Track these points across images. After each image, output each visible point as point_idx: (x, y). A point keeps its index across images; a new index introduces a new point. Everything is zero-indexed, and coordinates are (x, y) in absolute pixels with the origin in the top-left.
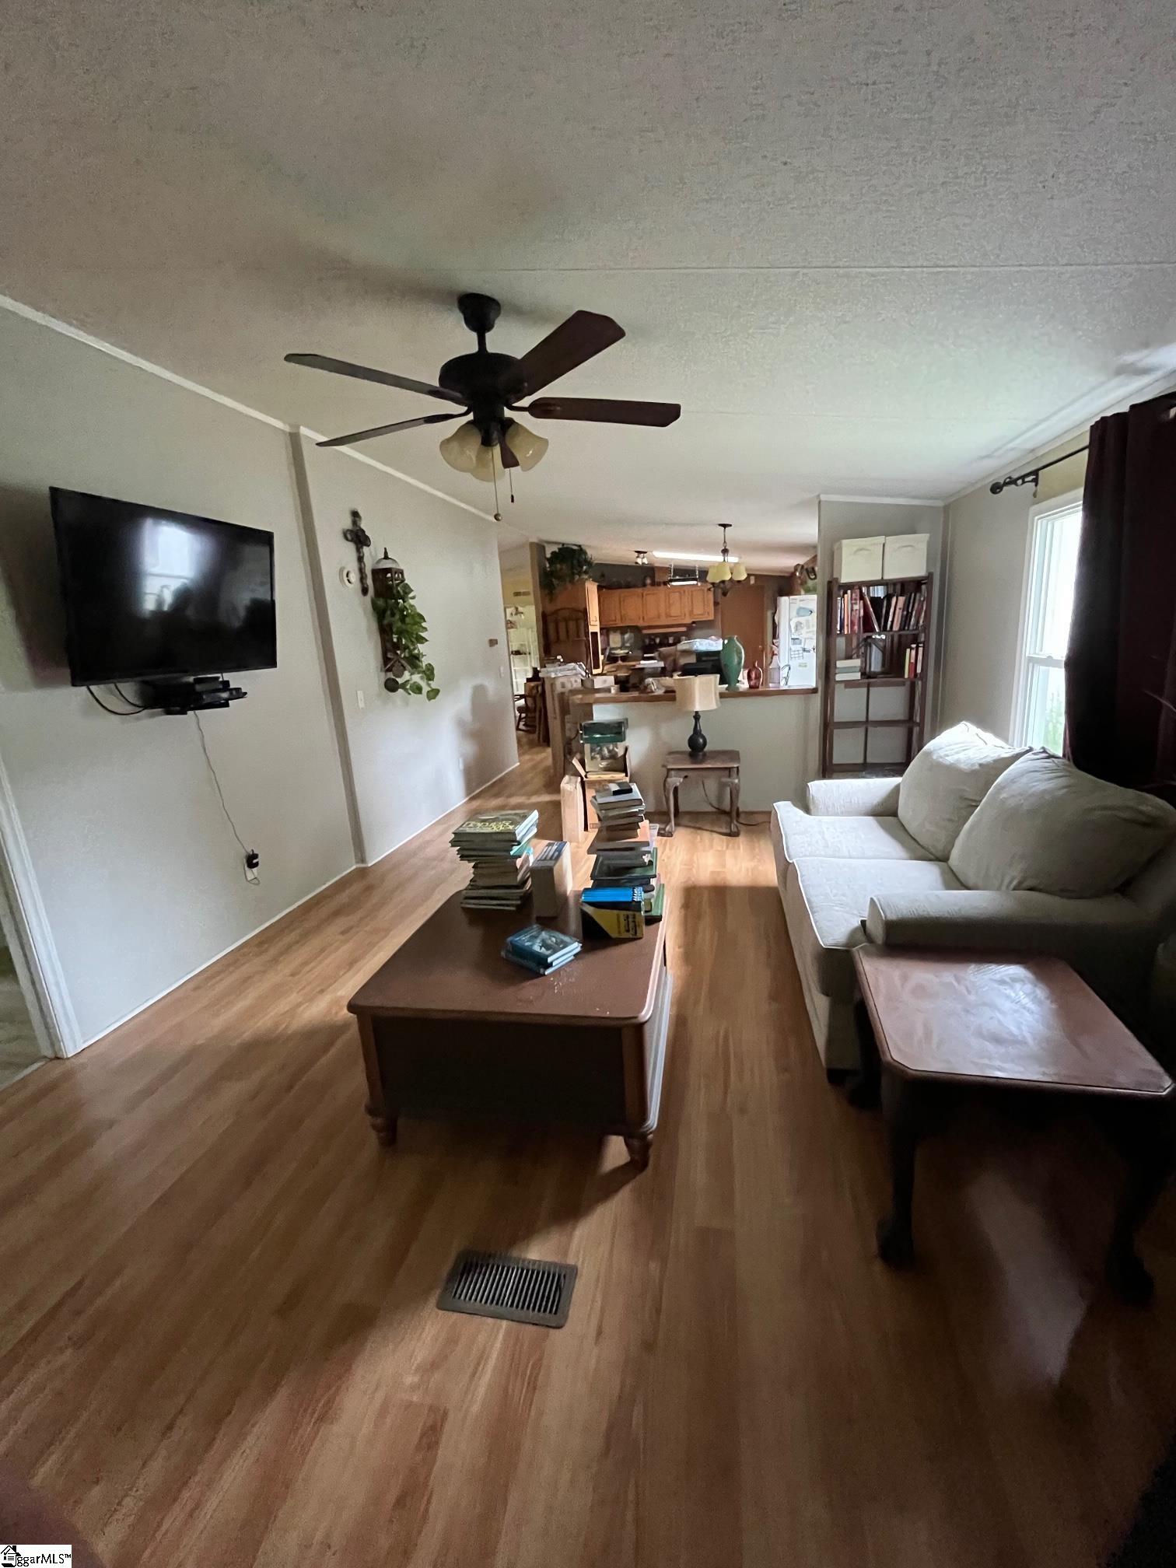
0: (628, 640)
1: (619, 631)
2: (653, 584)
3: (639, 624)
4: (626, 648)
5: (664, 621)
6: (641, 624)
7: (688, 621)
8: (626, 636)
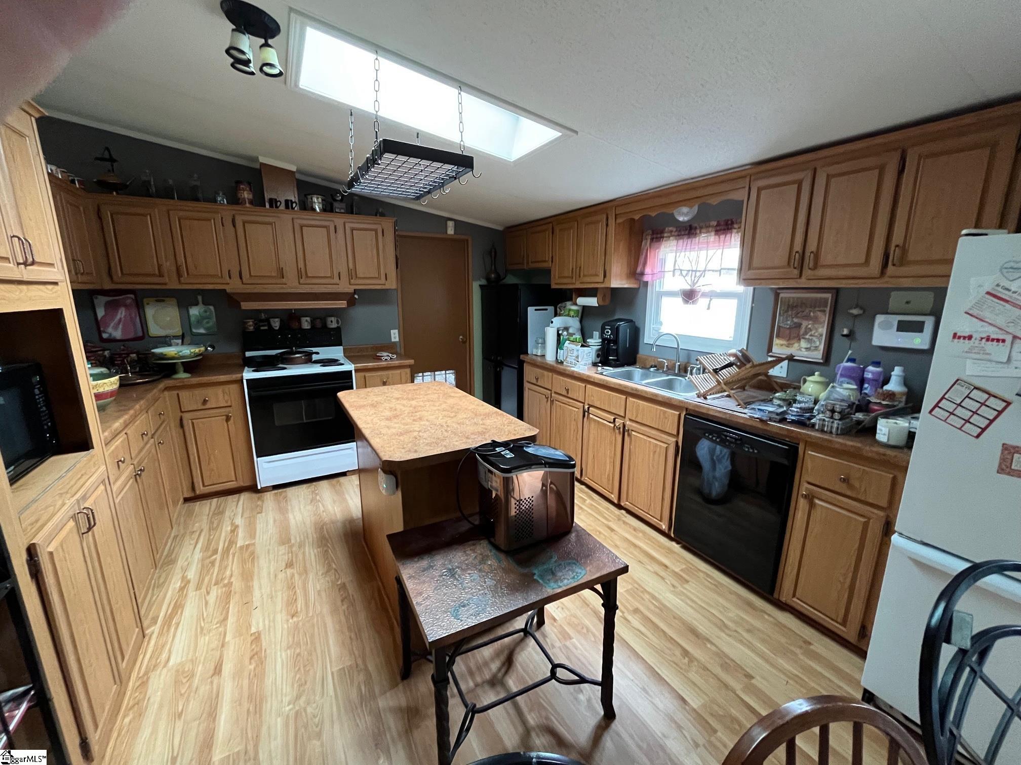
0: (199, 322)
1: (174, 301)
2: (259, 201)
3: (229, 289)
4: (195, 340)
5: (292, 285)
6: (234, 286)
7: (345, 287)
8: (194, 311)
